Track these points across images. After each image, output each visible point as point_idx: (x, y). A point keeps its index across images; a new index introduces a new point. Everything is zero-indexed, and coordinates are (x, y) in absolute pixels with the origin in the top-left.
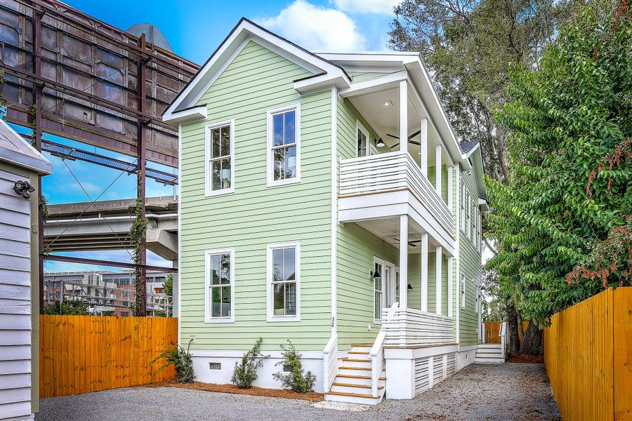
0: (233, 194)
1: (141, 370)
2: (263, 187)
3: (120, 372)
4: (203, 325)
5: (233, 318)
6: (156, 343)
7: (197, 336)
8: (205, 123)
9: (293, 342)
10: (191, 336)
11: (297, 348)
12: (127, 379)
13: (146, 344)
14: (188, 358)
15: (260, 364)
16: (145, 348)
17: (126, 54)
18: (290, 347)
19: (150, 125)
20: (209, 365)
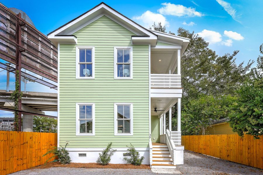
0: (94, 79)
1: (34, 159)
2: (113, 79)
3: (20, 162)
4: (75, 136)
5: (94, 133)
6: (42, 145)
7: (70, 141)
8: (76, 46)
9: (132, 144)
10: (67, 142)
11: (135, 146)
12: (25, 166)
13: (37, 146)
14: (67, 152)
15: (112, 154)
16: (37, 148)
17: (9, 18)
18: (131, 146)
19: (23, 53)
20: (78, 155)
